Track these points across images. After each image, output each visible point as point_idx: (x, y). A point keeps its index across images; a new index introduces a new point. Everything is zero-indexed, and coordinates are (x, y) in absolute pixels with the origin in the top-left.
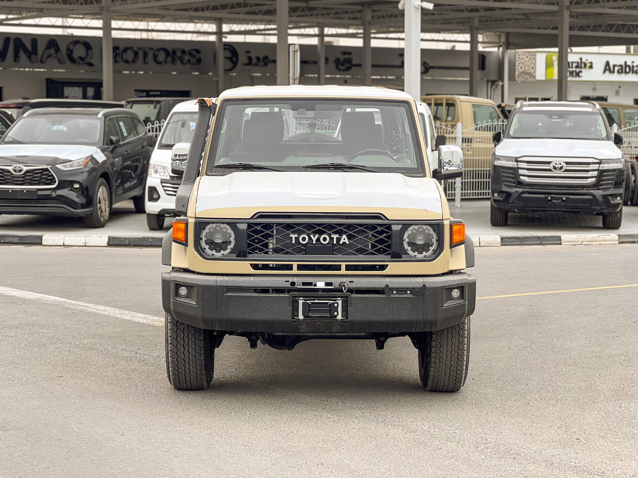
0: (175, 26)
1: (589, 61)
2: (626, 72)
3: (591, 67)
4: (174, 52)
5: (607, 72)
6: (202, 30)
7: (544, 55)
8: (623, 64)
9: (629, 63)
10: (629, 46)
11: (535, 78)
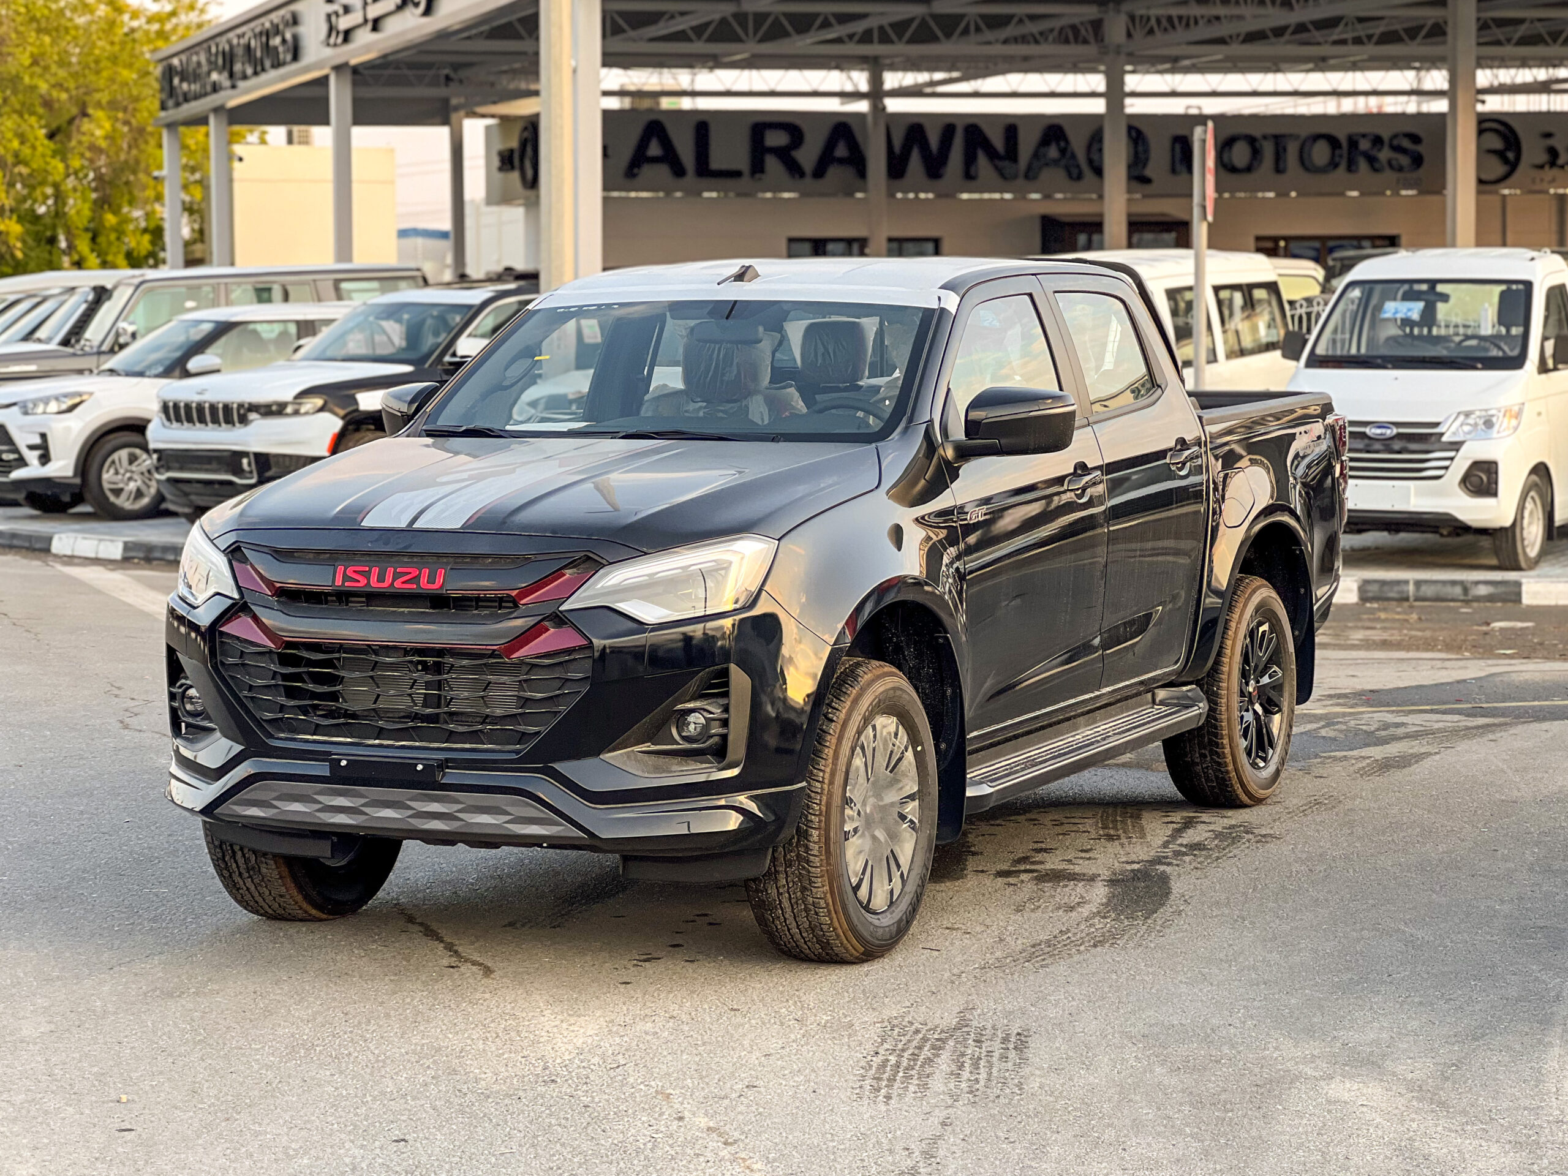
4: (1353, 143)
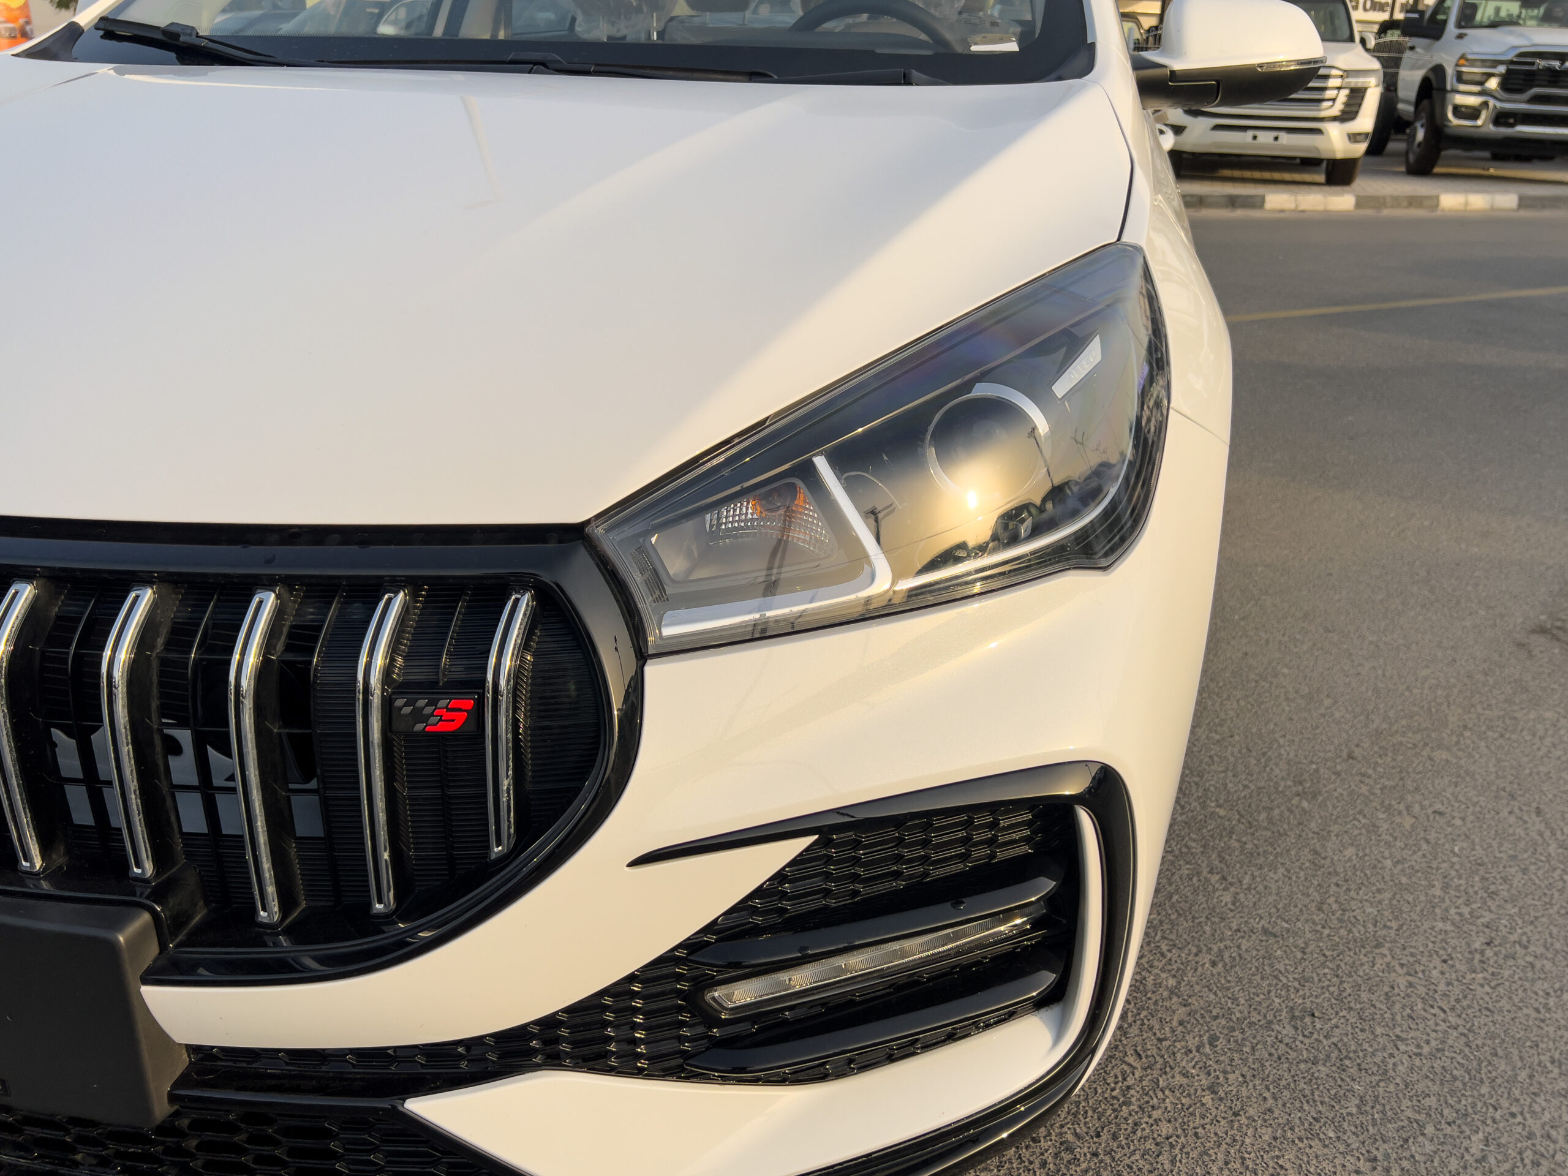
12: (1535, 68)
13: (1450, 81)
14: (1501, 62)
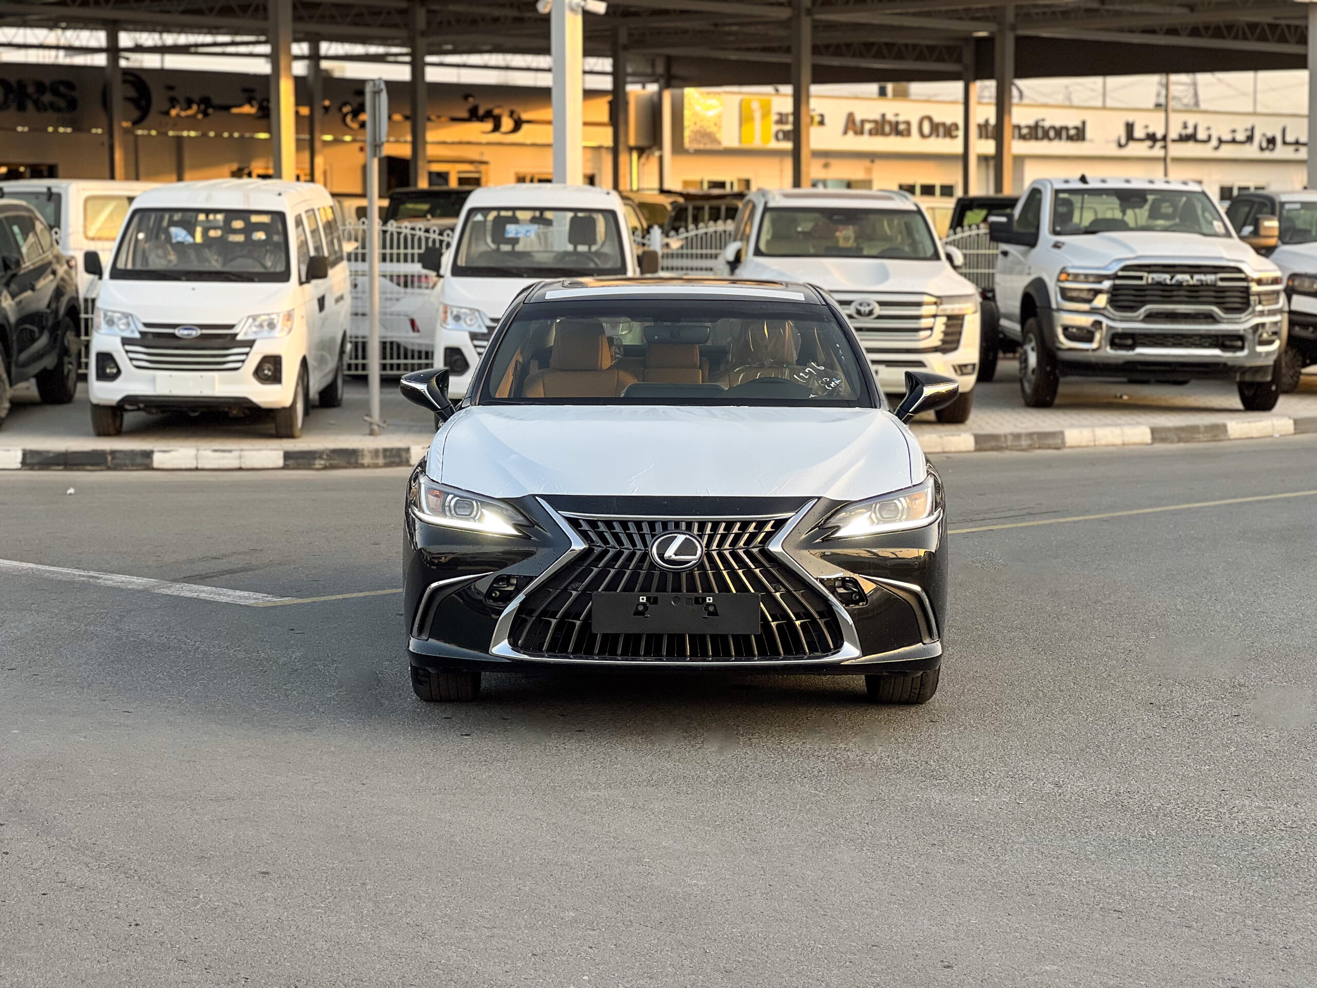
0: (25, 36)
1: (819, 111)
2: (883, 134)
3: (822, 123)
4: (22, 85)
5: (851, 133)
6: (77, 44)
7: (738, 98)
8: (877, 117)
9: (890, 117)
10: (883, 84)
11: (719, 143)
12: (1143, 282)
13: (1055, 298)
14: (1107, 277)
